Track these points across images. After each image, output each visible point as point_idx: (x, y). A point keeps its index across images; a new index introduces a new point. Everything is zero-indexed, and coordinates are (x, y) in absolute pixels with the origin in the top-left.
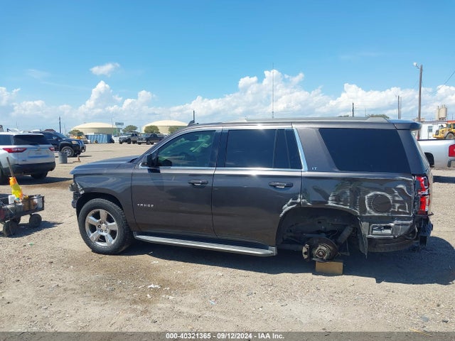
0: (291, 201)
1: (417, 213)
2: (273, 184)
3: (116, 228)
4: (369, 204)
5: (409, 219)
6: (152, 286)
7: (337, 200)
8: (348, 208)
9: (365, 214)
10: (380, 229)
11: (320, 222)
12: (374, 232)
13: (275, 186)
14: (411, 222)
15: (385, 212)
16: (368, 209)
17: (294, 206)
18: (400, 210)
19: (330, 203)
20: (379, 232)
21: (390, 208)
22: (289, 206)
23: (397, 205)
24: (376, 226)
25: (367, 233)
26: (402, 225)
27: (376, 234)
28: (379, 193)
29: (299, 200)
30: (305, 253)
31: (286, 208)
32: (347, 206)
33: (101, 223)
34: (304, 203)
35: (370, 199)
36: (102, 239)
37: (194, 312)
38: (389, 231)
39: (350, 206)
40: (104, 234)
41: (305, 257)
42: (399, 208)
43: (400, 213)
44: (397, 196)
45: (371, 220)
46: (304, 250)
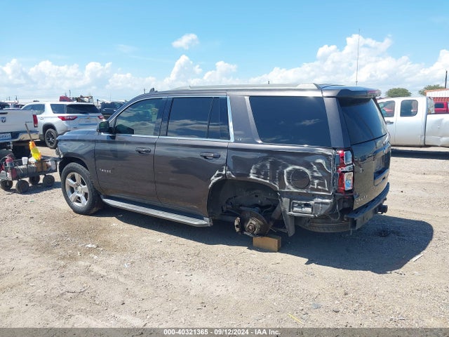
0: (217, 172)
1: (336, 192)
2: (204, 154)
3: (87, 191)
4: (288, 179)
5: (329, 197)
6: (89, 246)
7: (258, 173)
8: (268, 182)
9: (284, 189)
10: (300, 206)
11: (256, 196)
12: (295, 209)
13: (205, 157)
14: (331, 201)
15: (304, 188)
16: (287, 184)
17: (220, 178)
18: (319, 187)
19: (252, 177)
20: (299, 210)
21: (309, 184)
22: (216, 177)
23: (316, 181)
24: (296, 203)
25: (287, 210)
26: (322, 203)
27: (297, 211)
28: (297, 167)
29: (224, 172)
30: (237, 226)
31: (214, 179)
32: (266, 179)
33: (78, 185)
34: (229, 175)
35: (289, 173)
36: (78, 200)
37: (103, 272)
38: (309, 210)
39: (270, 180)
40: (80, 195)
41: (237, 230)
42: (318, 185)
43: (320, 190)
44: (315, 171)
45: (291, 196)
46: (236, 223)
